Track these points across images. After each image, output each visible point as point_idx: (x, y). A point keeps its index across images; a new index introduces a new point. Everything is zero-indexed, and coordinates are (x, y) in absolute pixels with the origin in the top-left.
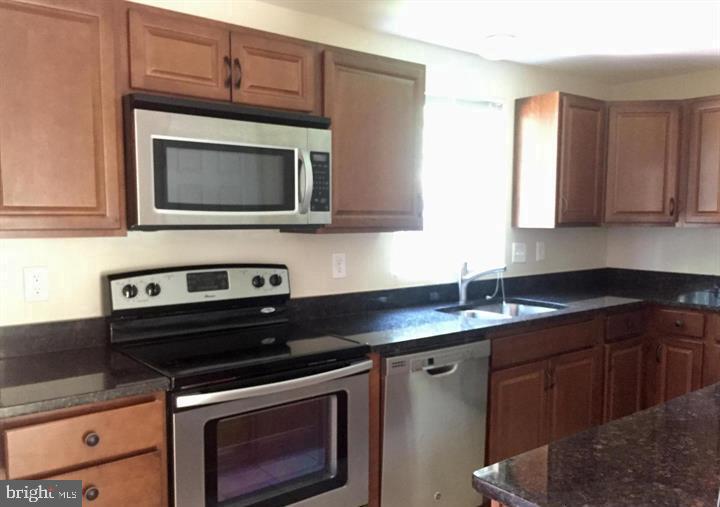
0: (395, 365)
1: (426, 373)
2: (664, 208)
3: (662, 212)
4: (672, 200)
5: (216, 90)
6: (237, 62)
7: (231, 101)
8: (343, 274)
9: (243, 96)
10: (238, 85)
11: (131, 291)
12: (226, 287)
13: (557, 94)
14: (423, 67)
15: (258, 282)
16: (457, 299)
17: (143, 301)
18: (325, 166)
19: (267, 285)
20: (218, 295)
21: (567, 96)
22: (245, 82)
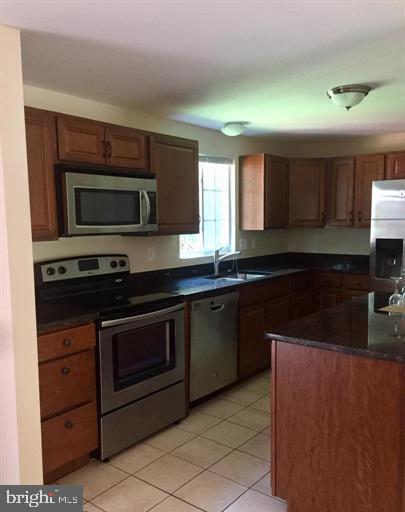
1: (210, 310)
2: (319, 218)
3: (318, 221)
4: (323, 213)
5: (99, 160)
6: (109, 143)
7: (106, 165)
8: (154, 259)
9: (112, 162)
10: (109, 156)
11: (51, 272)
12: (98, 268)
13: (263, 154)
14: (197, 142)
15: (114, 265)
16: (214, 272)
17: (57, 277)
18: (155, 199)
19: (118, 266)
20: (95, 272)
21: (269, 156)
22: (113, 155)
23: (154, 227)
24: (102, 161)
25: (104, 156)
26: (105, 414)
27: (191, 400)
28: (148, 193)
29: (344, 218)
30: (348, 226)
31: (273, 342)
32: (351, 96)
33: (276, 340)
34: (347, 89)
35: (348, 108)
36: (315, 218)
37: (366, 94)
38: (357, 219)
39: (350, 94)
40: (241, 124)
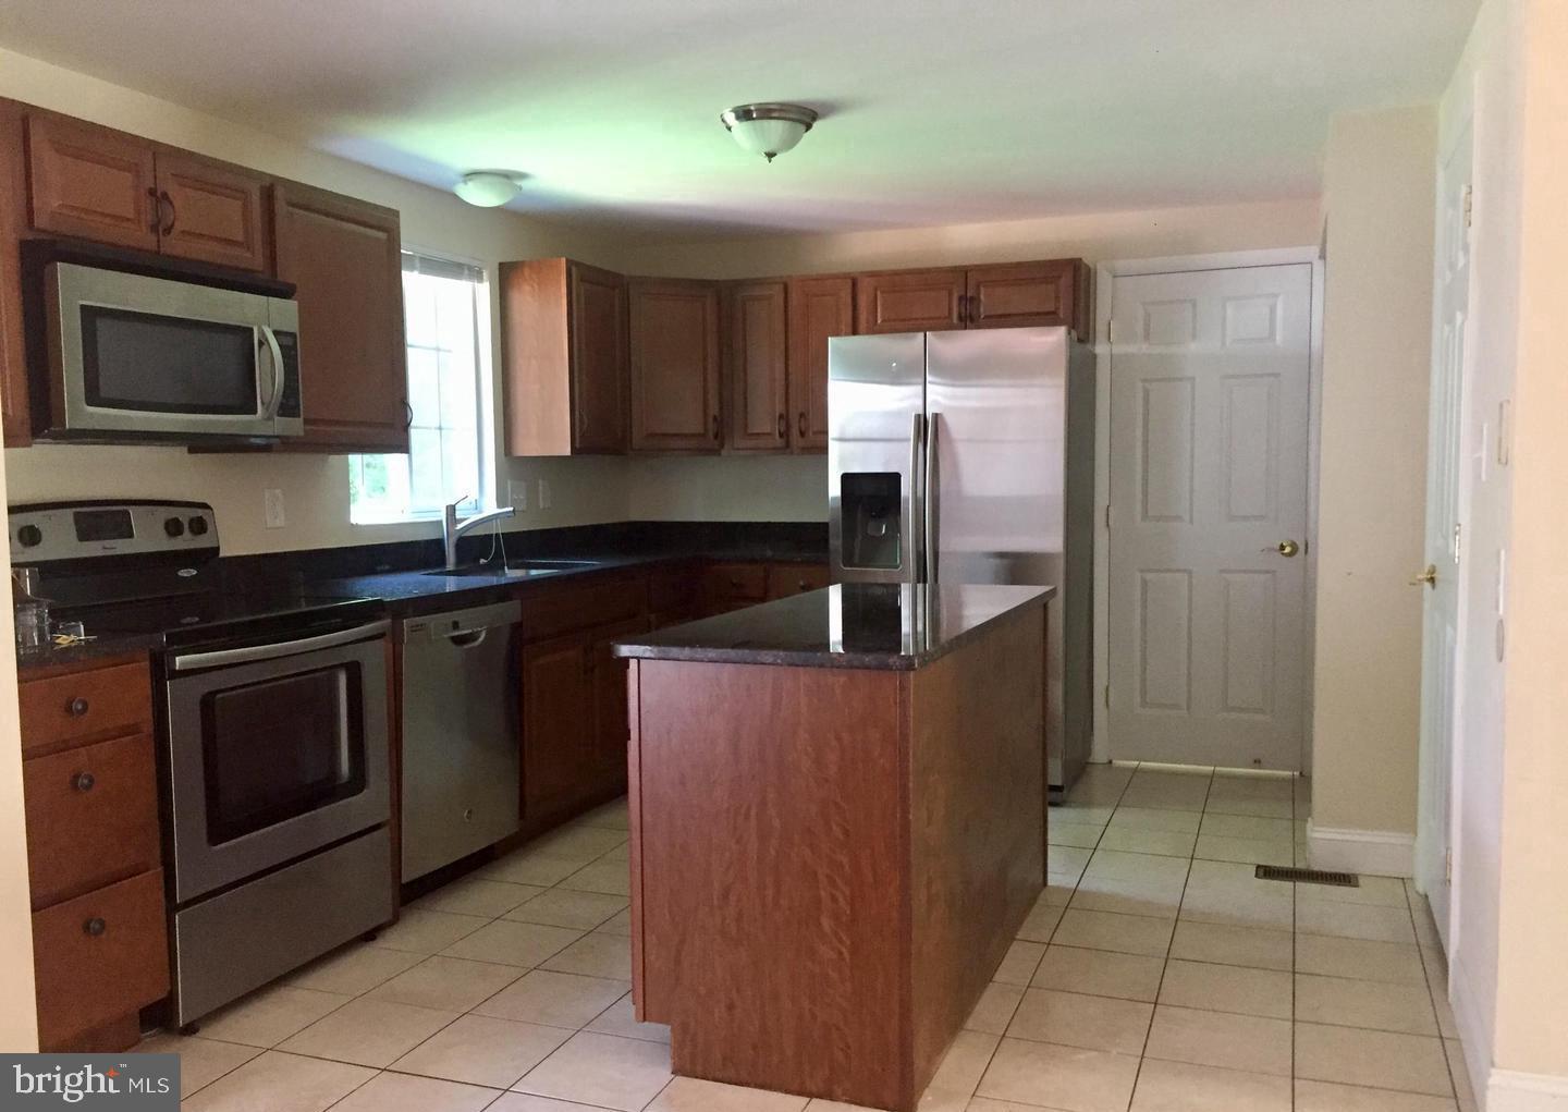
0: (415, 629)
1: (450, 643)
2: (706, 430)
3: (704, 435)
4: (715, 418)
5: (140, 237)
6: (165, 196)
7: (158, 253)
8: (280, 522)
9: (175, 246)
10: (168, 230)
12: (130, 535)
13: (564, 260)
14: (396, 214)
15: (174, 528)
18: (293, 352)
19: (187, 534)
20: (121, 547)
21: (578, 264)
22: (178, 227)
23: (294, 426)
24: (148, 240)
25: (154, 228)
26: (187, 904)
27: (405, 880)
28: (276, 333)
29: (767, 429)
30: (776, 450)
31: (633, 664)
32: (776, 128)
33: (638, 659)
34: (766, 112)
35: (770, 155)
36: (696, 427)
37: (808, 127)
38: (795, 431)
39: (773, 123)
40: (507, 176)
